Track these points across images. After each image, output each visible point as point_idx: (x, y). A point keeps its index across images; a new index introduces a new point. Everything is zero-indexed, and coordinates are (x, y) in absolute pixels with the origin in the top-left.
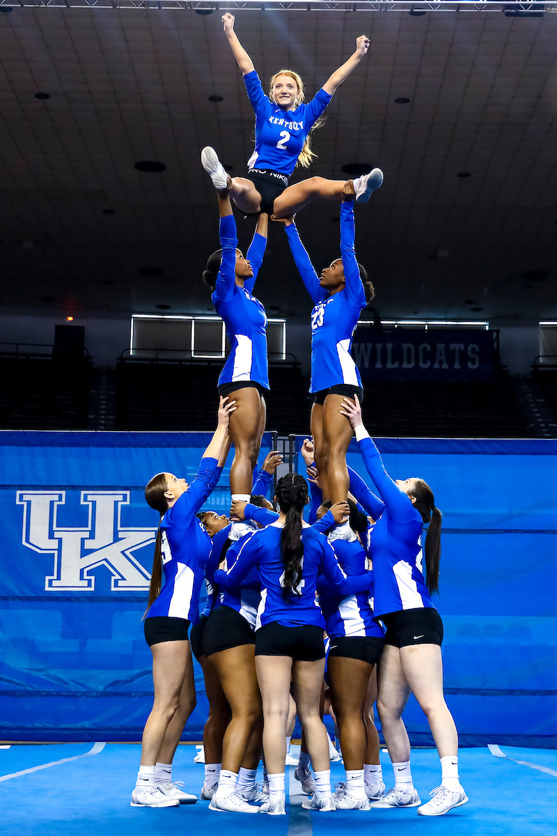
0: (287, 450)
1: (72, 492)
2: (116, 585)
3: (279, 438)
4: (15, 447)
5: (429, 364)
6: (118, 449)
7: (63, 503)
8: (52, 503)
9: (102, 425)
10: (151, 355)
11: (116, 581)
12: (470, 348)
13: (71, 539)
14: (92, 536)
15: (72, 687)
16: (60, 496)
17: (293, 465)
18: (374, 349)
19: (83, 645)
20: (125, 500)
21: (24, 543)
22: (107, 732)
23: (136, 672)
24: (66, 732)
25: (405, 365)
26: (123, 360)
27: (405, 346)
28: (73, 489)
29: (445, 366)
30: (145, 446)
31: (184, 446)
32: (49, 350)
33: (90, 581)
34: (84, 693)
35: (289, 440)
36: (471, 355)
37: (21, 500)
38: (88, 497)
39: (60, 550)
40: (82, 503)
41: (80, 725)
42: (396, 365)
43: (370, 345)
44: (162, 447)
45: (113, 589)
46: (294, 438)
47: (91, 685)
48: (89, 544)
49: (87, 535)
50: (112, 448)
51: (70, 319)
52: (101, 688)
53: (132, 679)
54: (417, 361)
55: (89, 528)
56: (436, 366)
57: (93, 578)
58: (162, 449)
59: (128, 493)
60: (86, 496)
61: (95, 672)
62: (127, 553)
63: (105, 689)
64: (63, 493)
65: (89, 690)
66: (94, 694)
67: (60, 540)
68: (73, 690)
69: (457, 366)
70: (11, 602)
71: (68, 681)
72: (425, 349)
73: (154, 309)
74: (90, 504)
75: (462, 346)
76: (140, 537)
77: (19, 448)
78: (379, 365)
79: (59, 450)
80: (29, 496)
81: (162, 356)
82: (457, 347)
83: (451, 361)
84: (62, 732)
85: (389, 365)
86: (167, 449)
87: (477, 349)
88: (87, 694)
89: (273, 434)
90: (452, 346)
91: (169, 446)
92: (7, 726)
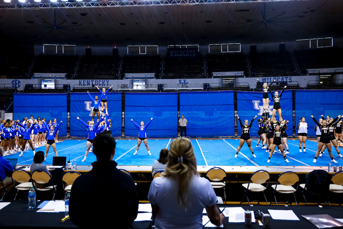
5: (185, 55)
10: (131, 54)
12: (193, 51)
18: (174, 52)
25: (180, 55)
26: (126, 55)
27: (180, 51)
29: (188, 55)
32: (112, 54)
36: (194, 53)
42: (179, 55)
43: (173, 51)
51: (115, 47)
54: (183, 55)
56: (187, 55)
69: (191, 55)
73: (132, 45)
75: (192, 51)
78: (175, 55)
81: (133, 54)
82: (191, 51)
83: (190, 54)
85: (177, 55)
87: (195, 51)
90: (190, 51)
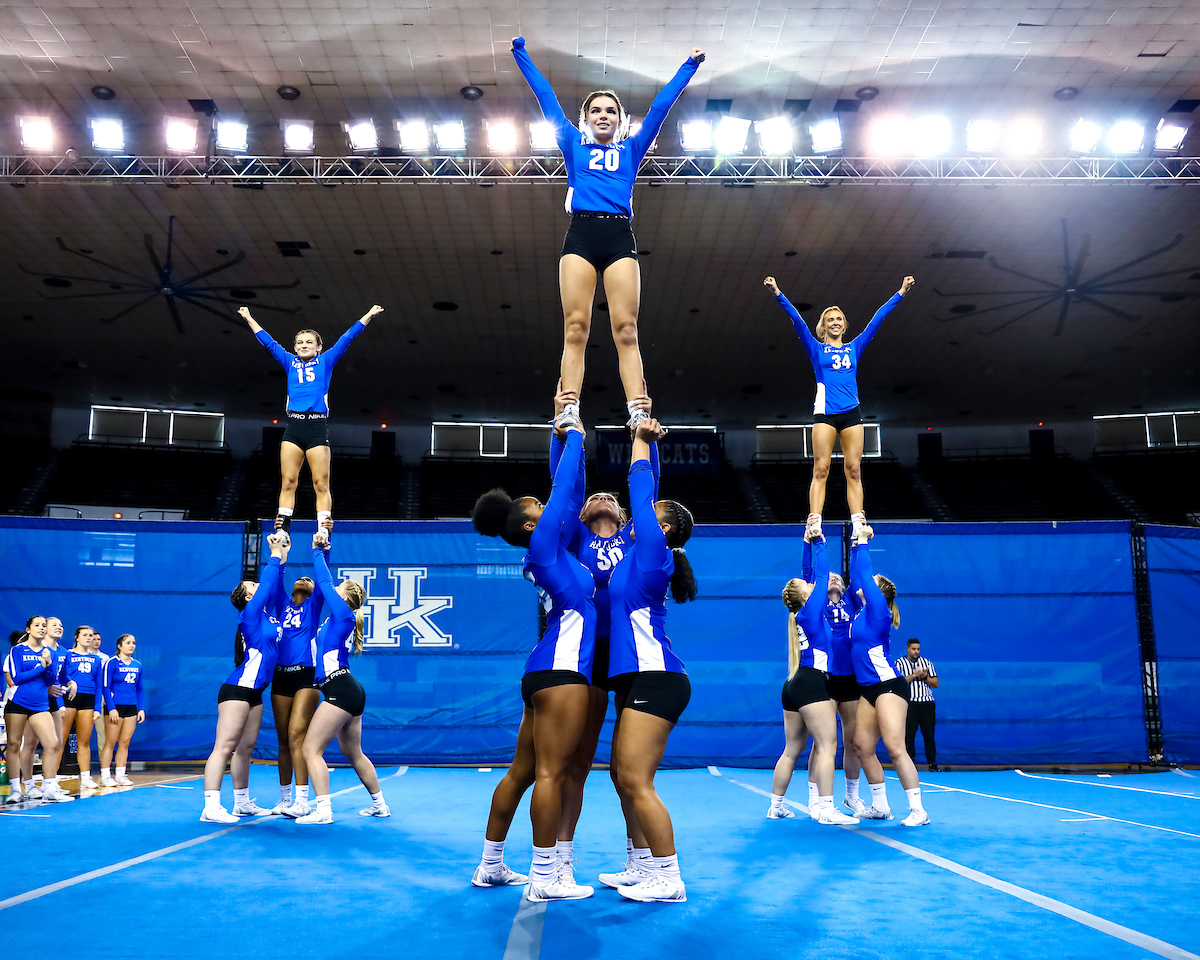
2: (417, 642)
7: (374, 577)
8: (365, 577)
10: (448, 454)
11: (417, 639)
12: (701, 447)
13: (381, 605)
14: (398, 603)
15: (384, 722)
16: (373, 572)
20: (423, 575)
22: (410, 758)
23: (434, 709)
26: (427, 460)
28: (383, 567)
29: (683, 463)
30: (439, 532)
32: (368, 451)
33: (396, 639)
34: (392, 726)
36: (702, 453)
38: (394, 573)
39: (372, 614)
40: (390, 577)
41: (389, 751)
43: (622, 446)
44: (452, 533)
45: (415, 645)
47: (398, 720)
48: (395, 610)
49: (393, 603)
50: (412, 534)
51: (384, 426)
52: (406, 723)
53: (432, 715)
55: (395, 597)
56: (675, 462)
57: (398, 636)
59: (425, 569)
60: (392, 572)
61: (401, 710)
62: (426, 617)
63: (409, 723)
64: (375, 569)
65: (397, 724)
66: (400, 727)
67: (373, 607)
68: (385, 725)
69: (691, 461)
71: (381, 717)
72: (665, 448)
73: (451, 418)
74: (396, 578)
75: (695, 446)
76: (435, 604)
79: (371, 536)
80: (348, 572)
81: (456, 455)
82: (691, 446)
83: (686, 457)
86: (456, 535)
87: (707, 448)
88: (396, 727)
90: (687, 446)
91: (457, 532)
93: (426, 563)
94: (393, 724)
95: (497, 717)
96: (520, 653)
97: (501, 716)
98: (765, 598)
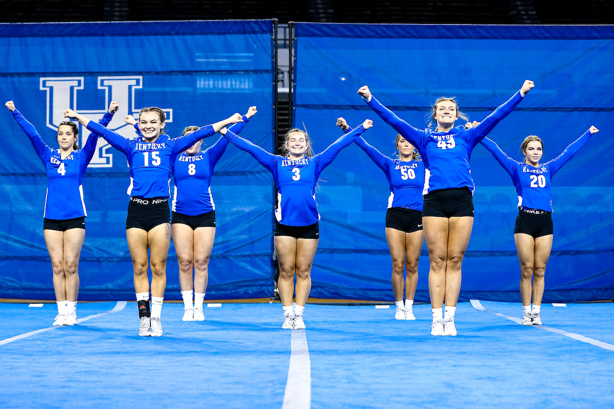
0: (288, 37)
1: (90, 78)
3: (279, 25)
4: (38, 38)
6: (130, 38)
7: (82, 88)
8: (72, 88)
9: (116, 16)
16: (79, 82)
17: (293, 51)
19: (104, 216)
20: (138, 84)
21: (48, 125)
22: (128, 293)
24: (92, 293)
28: (91, 75)
30: (156, 34)
31: (192, 34)
33: (108, 158)
34: (106, 258)
35: (289, 27)
37: (44, 86)
38: (105, 82)
40: (99, 87)
41: (104, 286)
44: (171, 35)
46: (293, 24)
47: (113, 251)
50: (125, 37)
55: (106, 111)
57: (111, 156)
58: (170, 37)
59: (141, 78)
60: (102, 81)
63: (125, 255)
64: (82, 79)
65: (111, 256)
66: (115, 259)
68: (97, 256)
70: (39, 178)
71: (92, 248)
74: (107, 89)
77: (41, 38)
79: (77, 39)
80: (52, 82)
84: (88, 293)
86: (176, 37)
88: (110, 259)
89: (274, 22)
91: (177, 34)
92: (40, 287)
93: (142, 70)
94: (105, 255)
95: (223, 248)
96: (252, 173)
97: (228, 247)
98: (536, 109)
